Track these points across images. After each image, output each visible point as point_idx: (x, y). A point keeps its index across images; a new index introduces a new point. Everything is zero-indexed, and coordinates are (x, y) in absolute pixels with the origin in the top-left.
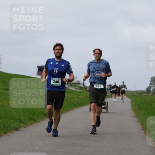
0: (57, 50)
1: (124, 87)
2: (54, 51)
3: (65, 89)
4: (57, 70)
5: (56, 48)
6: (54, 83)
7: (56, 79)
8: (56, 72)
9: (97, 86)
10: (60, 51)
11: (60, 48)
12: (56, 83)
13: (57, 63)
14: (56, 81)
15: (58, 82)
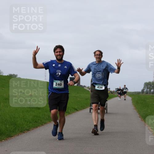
0: (57, 52)
1: (126, 89)
2: (55, 54)
3: (68, 91)
4: (60, 73)
5: (56, 51)
6: (56, 85)
7: (59, 82)
8: (58, 74)
9: (98, 87)
10: (61, 53)
11: (61, 51)
12: (58, 86)
13: (60, 65)
14: (59, 84)
15: (61, 85)
